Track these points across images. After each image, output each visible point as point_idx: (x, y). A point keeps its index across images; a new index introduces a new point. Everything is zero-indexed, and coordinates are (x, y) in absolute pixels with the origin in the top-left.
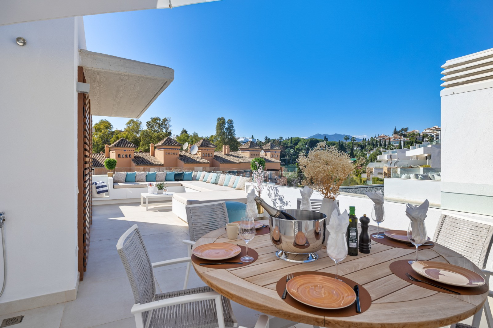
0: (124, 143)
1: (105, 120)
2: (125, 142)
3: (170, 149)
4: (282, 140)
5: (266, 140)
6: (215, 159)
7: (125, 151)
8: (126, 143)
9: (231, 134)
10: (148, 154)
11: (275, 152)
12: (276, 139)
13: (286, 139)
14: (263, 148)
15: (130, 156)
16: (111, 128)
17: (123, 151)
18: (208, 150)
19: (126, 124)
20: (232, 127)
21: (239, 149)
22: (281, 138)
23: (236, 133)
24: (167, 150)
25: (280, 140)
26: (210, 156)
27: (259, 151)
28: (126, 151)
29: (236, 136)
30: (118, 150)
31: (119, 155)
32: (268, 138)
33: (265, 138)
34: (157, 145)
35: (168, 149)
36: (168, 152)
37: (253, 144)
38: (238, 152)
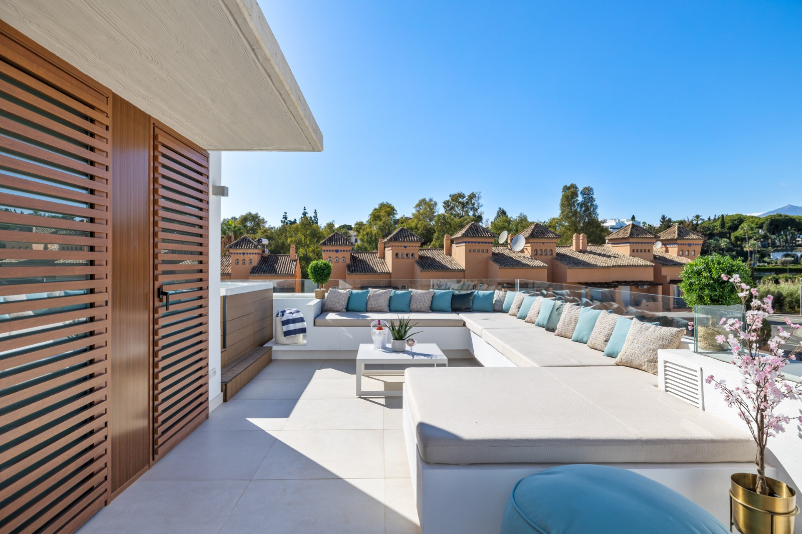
0: (404, 235)
1: (387, 202)
2: (406, 233)
3: (475, 242)
4: (700, 222)
5: (662, 222)
6: (557, 259)
7: (405, 247)
8: (407, 235)
9: (590, 213)
10: (441, 252)
11: (690, 245)
12: (686, 220)
13: (709, 219)
14: (660, 237)
15: (412, 255)
16: (395, 214)
17: (403, 248)
18: (544, 243)
19: (415, 206)
20: (591, 199)
21: (607, 241)
22: (698, 217)
23: (598, 211)
24: (470, 244)
25: (695, 222)
26: (549, 254)
27: (651, 243)
28: (408, 248)
29: (599, 217)
30: (395, 246)
31: (397, 255)
32: (667, 219)
33: (660, 218)
34: (454, 237)
35: (472, 242)
36: (472, 248)
37: (637, 230)
38: (605, 245)
